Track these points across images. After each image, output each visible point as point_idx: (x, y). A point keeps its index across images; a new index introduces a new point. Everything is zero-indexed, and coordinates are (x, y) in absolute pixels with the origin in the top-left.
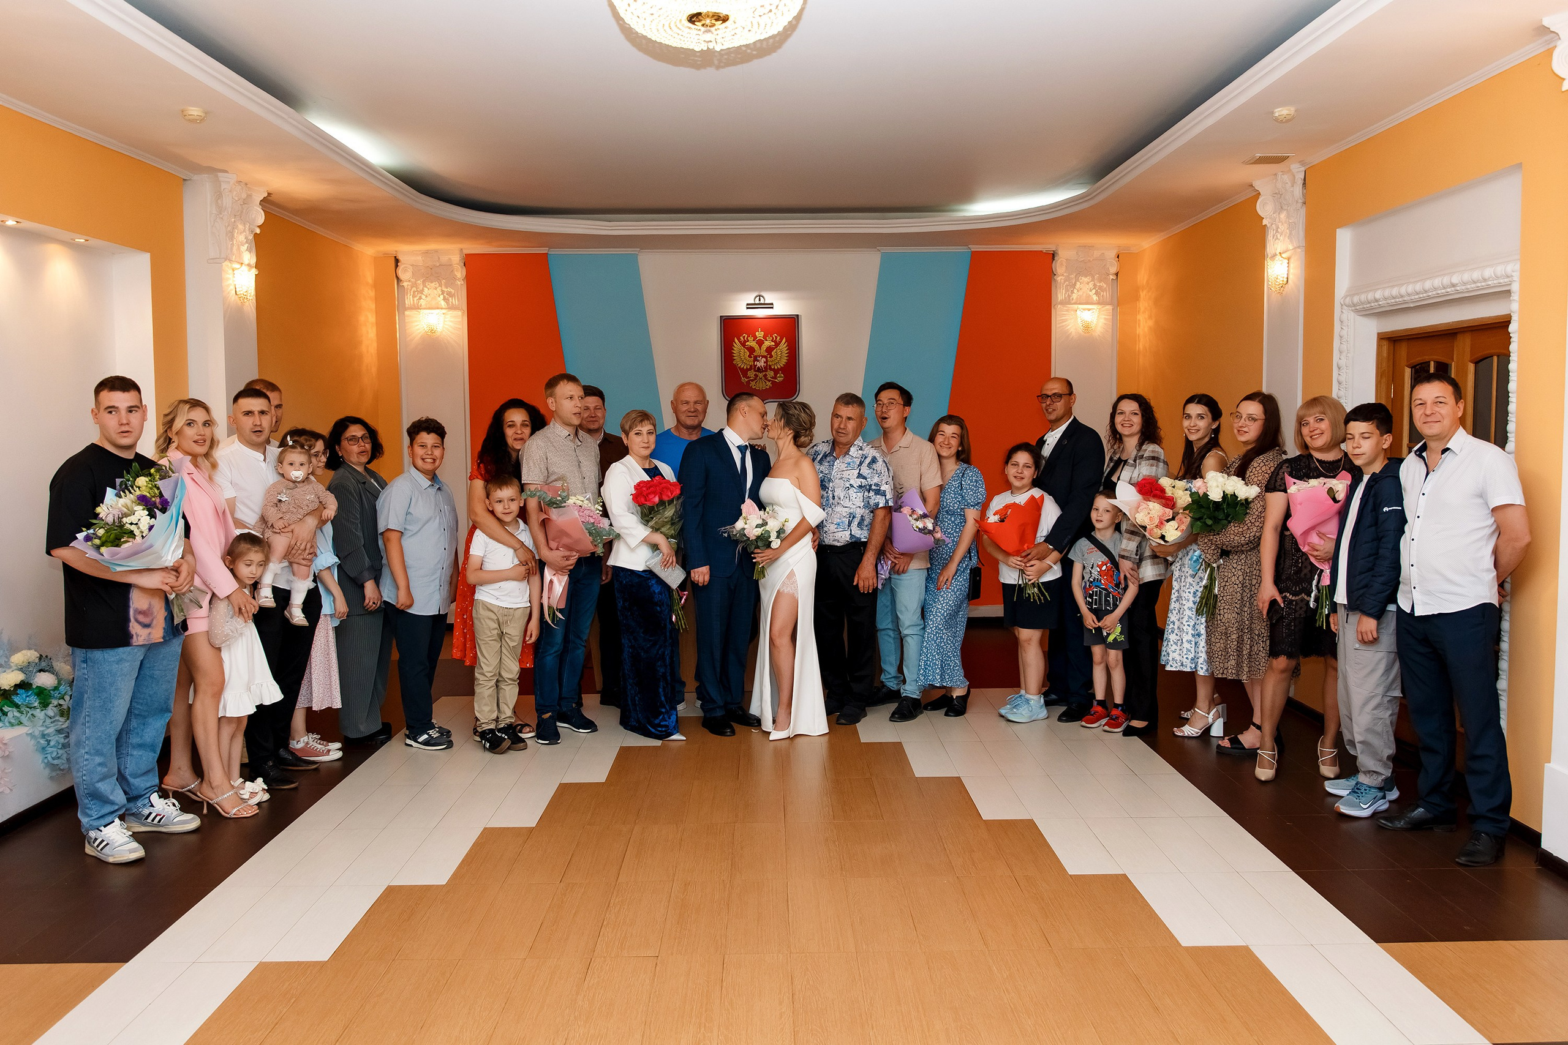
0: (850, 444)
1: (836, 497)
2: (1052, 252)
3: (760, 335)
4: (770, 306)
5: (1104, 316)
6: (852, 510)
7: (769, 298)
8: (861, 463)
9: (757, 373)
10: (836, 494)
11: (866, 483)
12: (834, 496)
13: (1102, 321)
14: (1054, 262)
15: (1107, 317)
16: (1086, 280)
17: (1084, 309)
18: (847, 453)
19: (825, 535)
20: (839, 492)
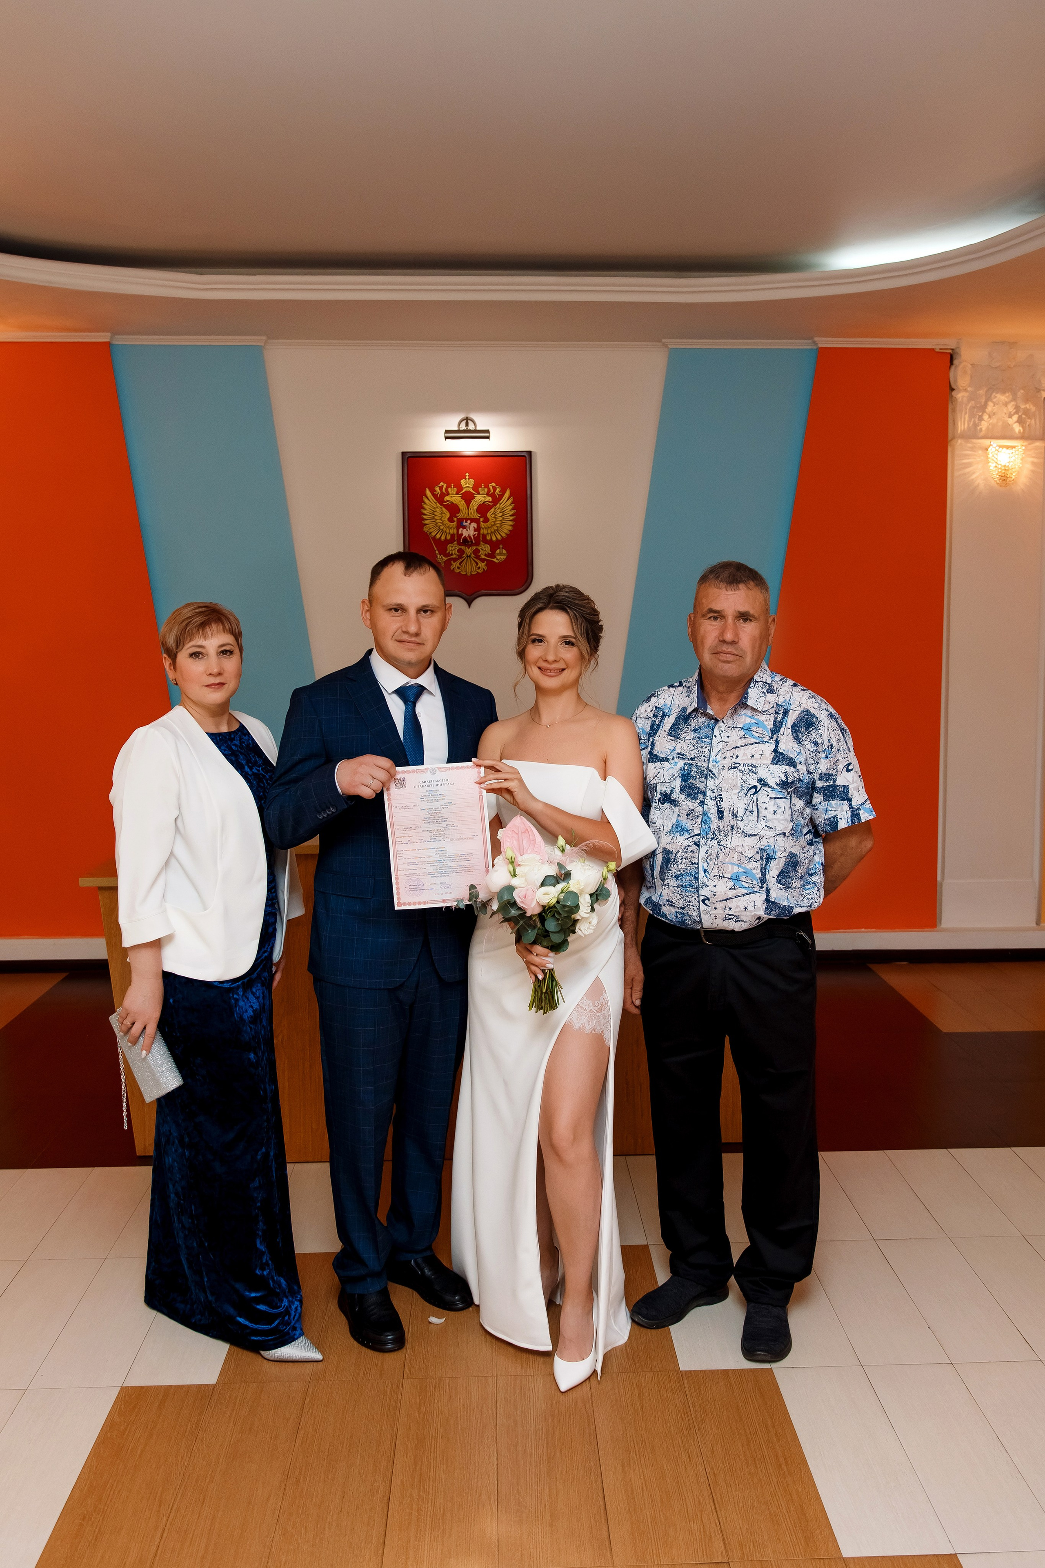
0: (747, 681)
1: (726, 814)
2: (950, 351)
3: (467, 484)
4: (484, 435)
5: (1031, 459)
6: (764, 842)
7: (481, 422)
8: (777, 728)
9: (463, 548)
10: (724, 805)
11: (796, 774)
12: (720, 813)
13: (1029, 466)
14: (953, 368)
15: (1036, 460)
16: (1002, 398)
17: (1000, 447)
18: (742, 704)
19: (703, 907)
20: (734, 801)
